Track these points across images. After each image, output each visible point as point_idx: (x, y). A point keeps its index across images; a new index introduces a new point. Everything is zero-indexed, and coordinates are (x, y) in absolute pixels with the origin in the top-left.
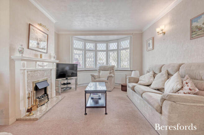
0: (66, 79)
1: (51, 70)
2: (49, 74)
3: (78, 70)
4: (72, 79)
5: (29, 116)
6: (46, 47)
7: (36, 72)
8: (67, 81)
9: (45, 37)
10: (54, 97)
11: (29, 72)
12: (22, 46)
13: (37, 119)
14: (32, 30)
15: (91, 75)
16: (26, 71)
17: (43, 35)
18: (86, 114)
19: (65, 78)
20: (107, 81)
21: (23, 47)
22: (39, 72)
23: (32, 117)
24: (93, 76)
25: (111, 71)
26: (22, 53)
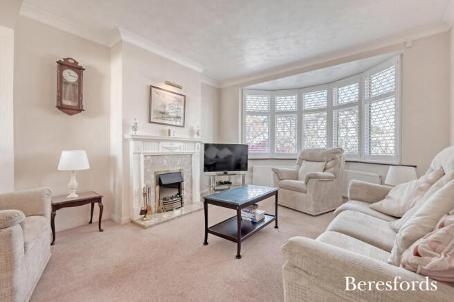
0: (225, 173)
1: (191, 155)
2: (187, 162)
3: (249, 157)
4: (235, 174)
5: (143, 220)
6: (182, 115)
7: (161, 158)
8: (230, 178)
9: (179, 101)
10: (195, 203)
11: (149, 158)
12: (135, 120)
13: (144, 227)
14: (156, 94)
15: (273, 170)
16: (142, 156)
17: (175, 98)
18: (206, 243)
19: (222, 172)
20: (304, 188)
21: (137, 121)
22: (167, 157)
23: (142, 223)
24: (276, 172)
25: (329, 164)
26: (136, 130)
